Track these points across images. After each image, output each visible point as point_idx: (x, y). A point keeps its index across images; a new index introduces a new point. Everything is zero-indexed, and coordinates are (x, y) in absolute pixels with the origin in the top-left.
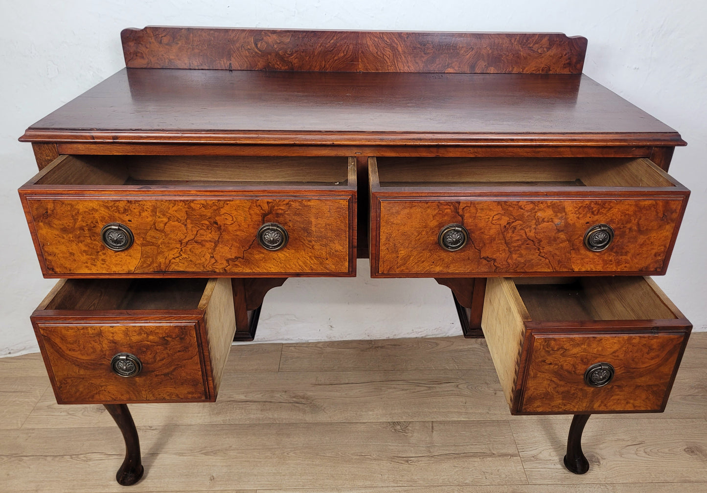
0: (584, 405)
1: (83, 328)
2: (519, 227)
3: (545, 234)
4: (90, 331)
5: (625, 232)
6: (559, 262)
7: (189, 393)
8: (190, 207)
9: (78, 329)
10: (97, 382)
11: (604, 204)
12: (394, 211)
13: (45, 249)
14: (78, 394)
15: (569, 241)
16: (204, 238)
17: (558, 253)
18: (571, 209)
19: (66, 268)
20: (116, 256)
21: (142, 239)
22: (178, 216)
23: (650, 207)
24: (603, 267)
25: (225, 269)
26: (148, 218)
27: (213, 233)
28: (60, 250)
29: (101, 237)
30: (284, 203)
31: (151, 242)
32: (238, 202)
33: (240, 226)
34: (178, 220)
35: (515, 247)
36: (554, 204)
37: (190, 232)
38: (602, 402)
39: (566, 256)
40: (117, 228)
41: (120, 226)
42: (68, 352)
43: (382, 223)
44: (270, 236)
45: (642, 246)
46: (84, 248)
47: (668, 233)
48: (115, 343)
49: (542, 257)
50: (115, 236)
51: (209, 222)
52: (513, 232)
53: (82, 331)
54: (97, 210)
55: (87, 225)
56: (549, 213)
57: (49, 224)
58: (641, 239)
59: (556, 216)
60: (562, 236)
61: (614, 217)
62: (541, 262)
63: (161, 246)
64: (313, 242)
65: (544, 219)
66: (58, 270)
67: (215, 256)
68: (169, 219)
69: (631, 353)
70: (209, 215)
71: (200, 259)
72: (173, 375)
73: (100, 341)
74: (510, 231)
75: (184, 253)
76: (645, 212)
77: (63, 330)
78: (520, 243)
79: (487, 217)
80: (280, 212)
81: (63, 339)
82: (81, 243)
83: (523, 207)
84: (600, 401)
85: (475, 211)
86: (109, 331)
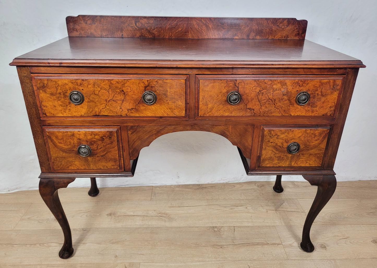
0: (288, 163)
1: (66, 132)
2: (265, 93)
3: (277, 96)
4: (69, 134)
5: (315, 96)
6: (284, 111)
7: (112, 166)
8: (111, 83)
9: (64, 132)
10: (71, 159)
11: (305, 81)
12: (206, 84)
13: (42, 104)
14: (61, 166)
15: (289, 100)
16: (117, 98)
17: (284, 106)
18: (289, 84)
19: (52, 113)
20: (75, 108)
21: (88, 99)
22: (105, 87)
23: (326, 83)
24: (305, 114)
25: (126, 114)
26: (91, 88)
27: (121, 96)
28: (49, 104)
29: (69, 97)
30: (155, 81)
31: (92, 100)
32: (133, 80)
33: (134, 92)
34: (105, 89)
35: (263, 103)
36: (281, 81)
37: (111, 95)
38: (295, 162)
39: (287, 108)
40: (77, 93)
41: (78, 92)
42: (58, 144)
43: (200, 91)
44: (149, 97)
45: (323, 103)
46: (60, 103)
47: (336, 96)
48: (80, 140)
49: (276, 108)
50: (76, 97)
51: (120, 90)
52: (262, 95)
53: (65, 133)
54: (67, 84)
55: (63, 92)
56: (279, 85)
57: (45, 91)
58: (323, 99)
59: (282, 87)
60: (285, 97)
61: (310, 88)
62: (275, 111)
63: (97, 103)
64: (168, 101)
65: (276, 89)
66: (48, 114)
67: (122, 107)
68: (101, 89)
69: (307, 138)
70: (120, 87)
71: (115, 110)
72: (105, 156)
73: (73, 138)
74: (261, 95)
75: (108, 106)
76: (324, 85)
77: (57, 133)
78: (265, 101)
79: (250, 88)
80: (153, 85)
81: (57, 137)
82: (59, 101)
83: (266, 83)
84: (294, 161)
85: (244, 85)
86: (77, 134)
